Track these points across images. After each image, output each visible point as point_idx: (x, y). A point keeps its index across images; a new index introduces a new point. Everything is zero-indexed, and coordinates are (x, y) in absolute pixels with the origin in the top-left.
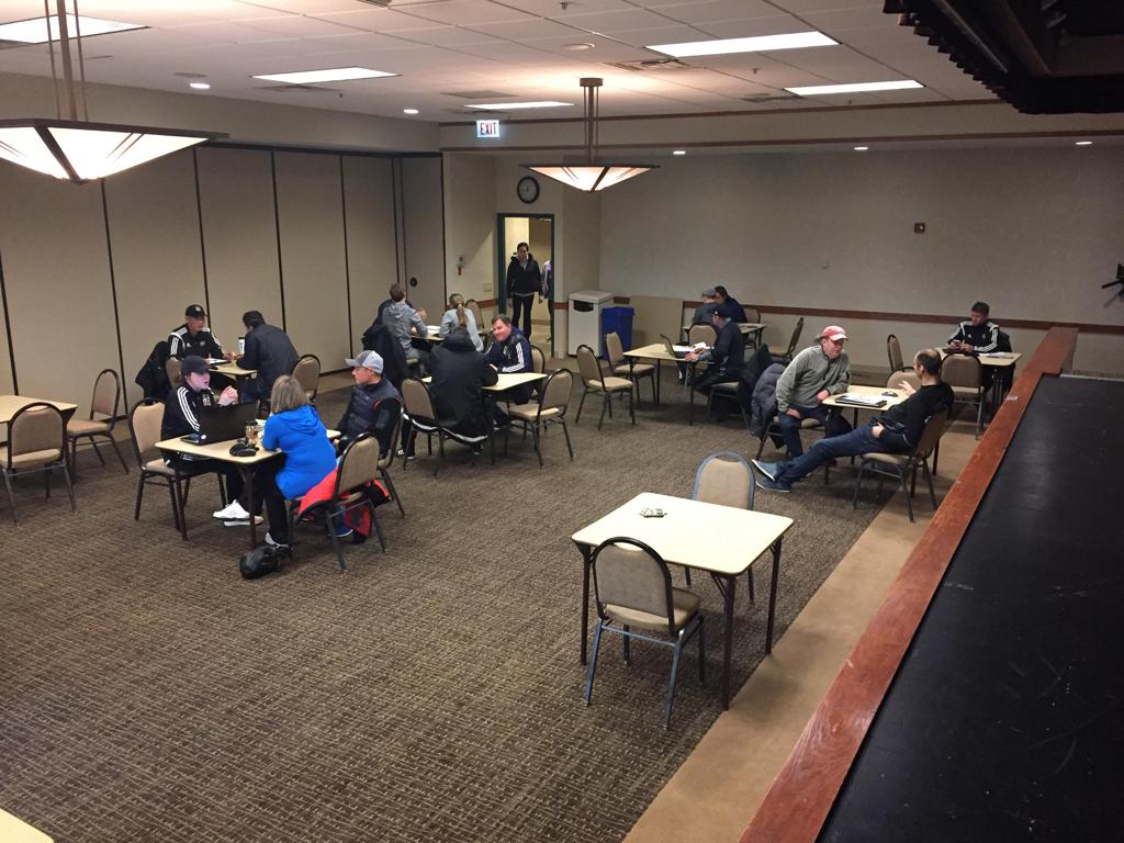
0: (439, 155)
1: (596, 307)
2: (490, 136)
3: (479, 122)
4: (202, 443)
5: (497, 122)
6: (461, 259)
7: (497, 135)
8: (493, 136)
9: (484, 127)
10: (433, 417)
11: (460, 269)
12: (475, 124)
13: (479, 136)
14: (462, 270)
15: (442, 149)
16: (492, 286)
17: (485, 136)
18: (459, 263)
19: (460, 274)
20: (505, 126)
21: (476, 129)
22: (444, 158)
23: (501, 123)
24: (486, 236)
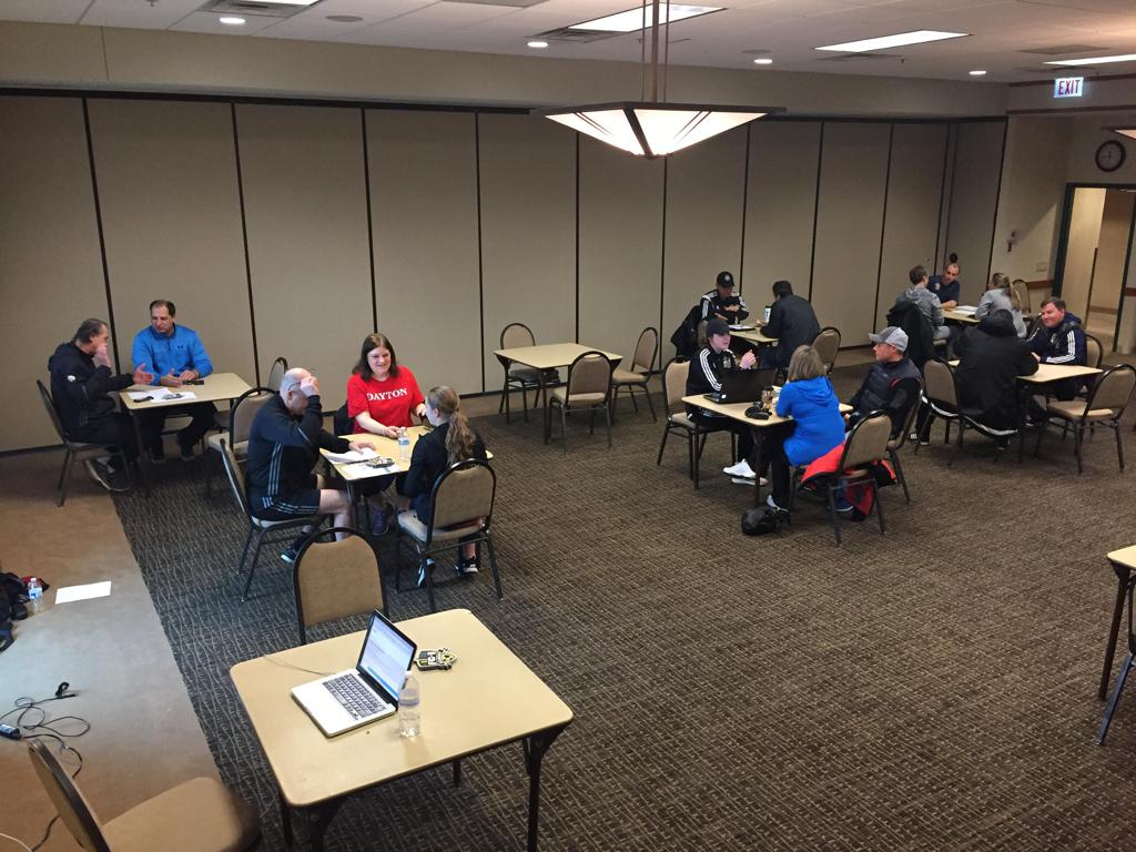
0: (1005, 119)
2: (1071, 95)
3: (1058, 81)
4: (722, 402)
5: (1081, 79)
6: (1013, 235)
7: (1080, 94)
8: (1074, 95)
9: (1064, 85)
10: (955, 404)
11: (1010, 245)
12: (1053, 82)
13: (1056, 96)
14: (1013, 247)
15: (1009, 112)
16: (1048, 266)
17: (1064, 96)
18: (1010, 238)
19: (1009, 250)
20: (1089, 84)
21: (1053, 89)
22: (1010, 122)
23: (1085, 81)
24: (1048, 209)
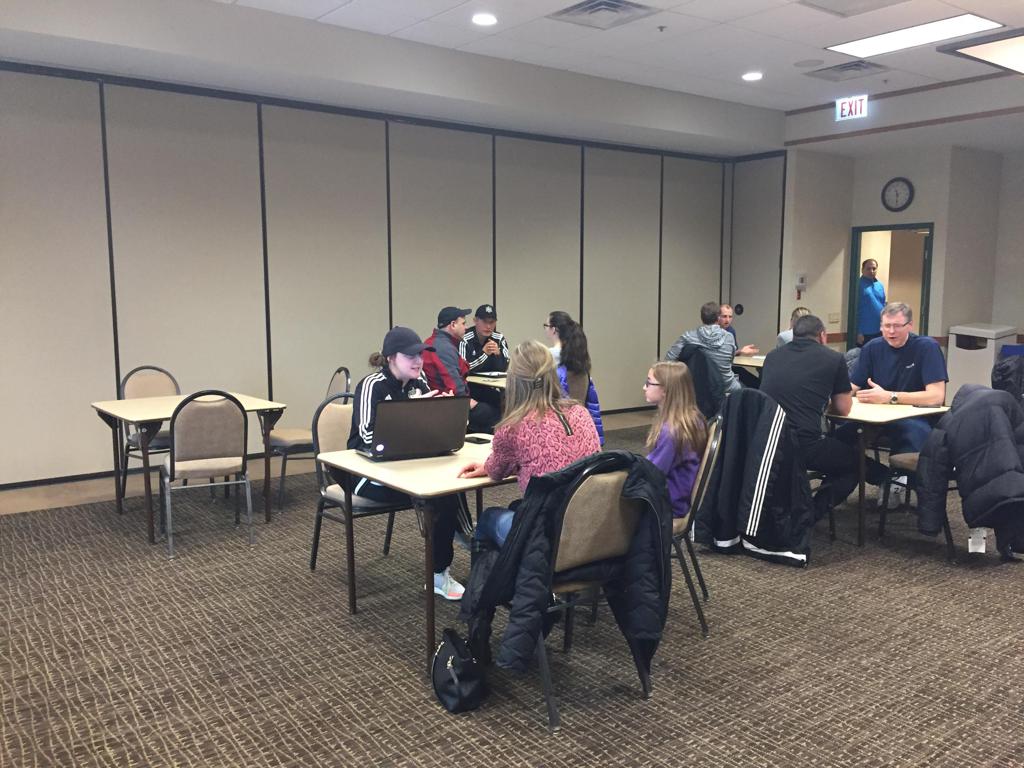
0: (783, 153)
1: (991, 344)
2: (854, 117)
3: (839, 103)
4: (378, 458)
5: (865, 97)
6: (802, 280)
7: (865, 114)
8: (858, 116)
9: (847, 108)
11: (799, 292)
12: (833, 105)
13: (839, 118)
14: (802, 293)
15: (787, 144)
16: (840, 317)
17: (847, 118)
18: (798, 283)
19: (799, 298)
20: (875, 102)
21: (835, 113)
22: (788, 155)
23: (869, 100)
24: (836, 254)
